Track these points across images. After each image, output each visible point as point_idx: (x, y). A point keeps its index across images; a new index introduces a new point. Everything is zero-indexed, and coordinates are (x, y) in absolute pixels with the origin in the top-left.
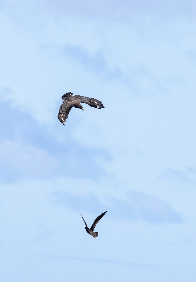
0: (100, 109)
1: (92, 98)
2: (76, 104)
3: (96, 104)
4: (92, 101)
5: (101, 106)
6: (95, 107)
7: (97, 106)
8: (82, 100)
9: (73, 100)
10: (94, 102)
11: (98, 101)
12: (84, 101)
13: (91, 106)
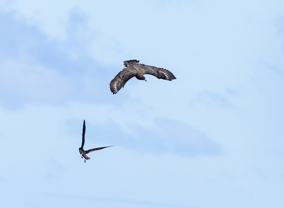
0: (171, 80)
1: (160, 68)
2: (138, 74)
3: (166, 75)
4: (160, 72)
5: (172, 77)
6: (164, 78)
7: (167, 78)
8: (147, 70)
9: (136, 69)
10: (163, 73)
11: (168, 72)
12: (150, 72)
13: (159, 78)
